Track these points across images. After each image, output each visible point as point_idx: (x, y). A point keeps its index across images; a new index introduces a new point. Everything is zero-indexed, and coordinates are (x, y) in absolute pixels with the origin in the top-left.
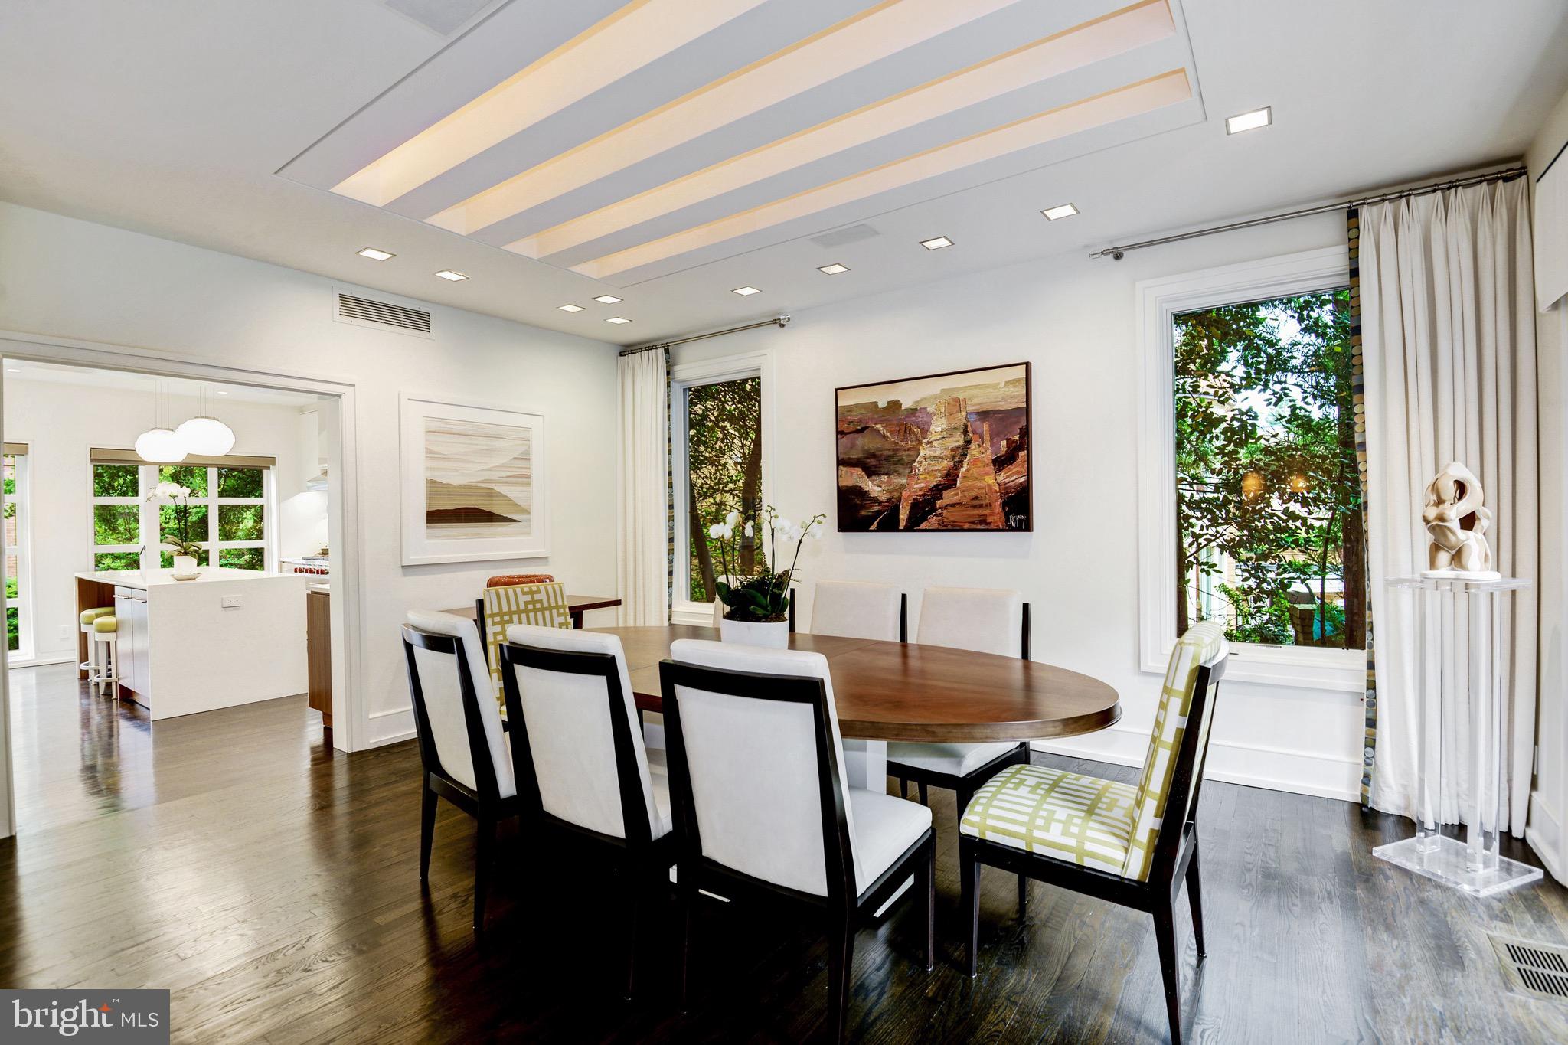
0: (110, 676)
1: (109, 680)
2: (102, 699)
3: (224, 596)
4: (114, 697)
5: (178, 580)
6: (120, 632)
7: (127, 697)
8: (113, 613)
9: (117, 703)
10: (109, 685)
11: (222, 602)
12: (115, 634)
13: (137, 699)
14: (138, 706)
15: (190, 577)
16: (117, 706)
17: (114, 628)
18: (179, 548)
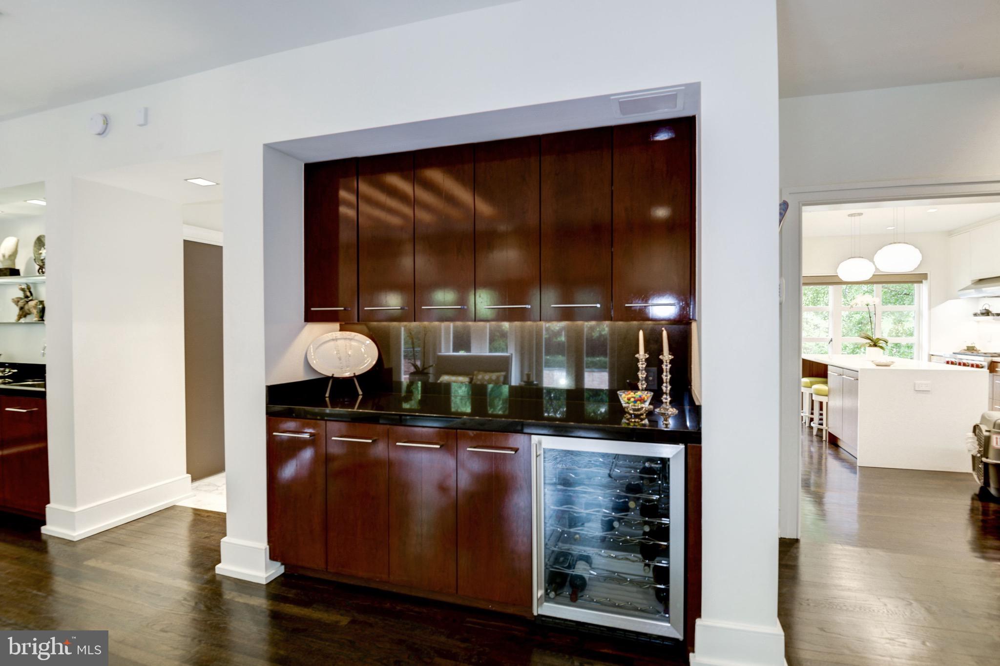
0: (822, 424)
1: (820, 427)
2: (815, 439)
3: (916, 382)
4: (824, 439)
5: (877, 365)
6: (831, 396)
7: (834, 441)
8: (826, 383)
9: (826, 444)
10: (820, 430)
11: (915, 387)
12: (826, 397)
13: (841, 444)
14: (841, 449)
15: (888, 364)
16: (826, 446)
17: (827, 393)
18: (869, 341)
